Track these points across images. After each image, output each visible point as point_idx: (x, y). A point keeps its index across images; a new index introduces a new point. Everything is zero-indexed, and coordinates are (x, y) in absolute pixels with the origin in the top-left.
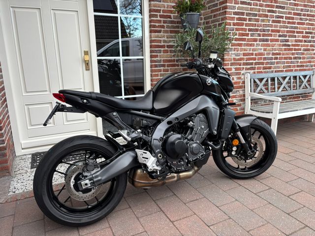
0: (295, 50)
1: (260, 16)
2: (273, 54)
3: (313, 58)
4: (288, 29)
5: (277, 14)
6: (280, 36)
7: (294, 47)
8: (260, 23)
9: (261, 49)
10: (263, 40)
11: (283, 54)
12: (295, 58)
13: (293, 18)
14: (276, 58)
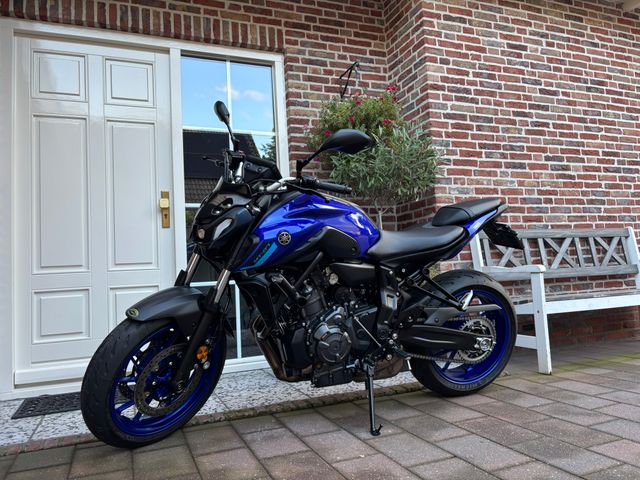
0: (587, 185)
1: (499, 121)
2: (541, 192)
3: (632, 203)
4: (564, 147)
5: (535, 119)
6: (548, 159)
7: (583, 181)
8: (501, 134)
9: (512, 182)
10: (514, 166)
11: (563, 194)
12: (591, 202)
13: (569, 127)
14: (549, 201)
